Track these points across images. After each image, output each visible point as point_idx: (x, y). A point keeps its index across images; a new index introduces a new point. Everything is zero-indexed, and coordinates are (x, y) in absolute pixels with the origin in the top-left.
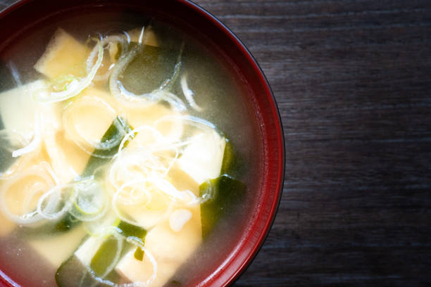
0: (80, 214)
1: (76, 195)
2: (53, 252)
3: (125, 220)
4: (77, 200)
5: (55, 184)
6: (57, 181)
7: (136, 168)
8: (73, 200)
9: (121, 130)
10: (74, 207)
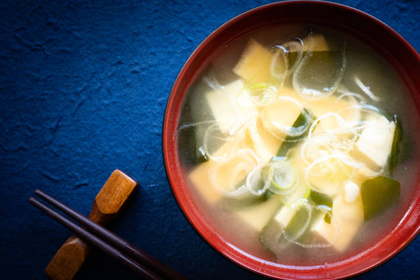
0: (278, 189)
1: (273, 174)
2: (255, 219)
3: (314, 189)
4: (274, 178)
5: (257, 164)
6: (258, 160)
7: (323, 148)
8: (270, 178)
9: (309, 119)
10: (272, 184)
